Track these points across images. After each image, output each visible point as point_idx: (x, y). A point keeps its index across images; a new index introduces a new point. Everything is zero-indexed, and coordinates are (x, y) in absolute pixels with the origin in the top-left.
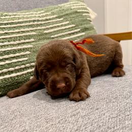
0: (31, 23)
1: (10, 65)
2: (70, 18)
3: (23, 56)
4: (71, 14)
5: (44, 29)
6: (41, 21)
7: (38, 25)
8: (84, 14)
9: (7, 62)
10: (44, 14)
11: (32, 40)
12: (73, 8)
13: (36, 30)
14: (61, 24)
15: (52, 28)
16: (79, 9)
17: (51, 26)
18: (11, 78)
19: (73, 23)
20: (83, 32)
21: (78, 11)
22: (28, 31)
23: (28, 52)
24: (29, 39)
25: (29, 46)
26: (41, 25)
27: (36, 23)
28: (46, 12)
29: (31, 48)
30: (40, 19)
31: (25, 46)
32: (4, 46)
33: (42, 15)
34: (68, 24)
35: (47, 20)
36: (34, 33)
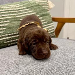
0: (9, 12)
2: (34, 8)
4: (35, 6)
5: (17, 15)
6: (16, 10)
7: (13, 13)
8: (43, 6)
10: (18, 6)
11: (8, 21)
12: (37, 2)
13: (11, 15)
14: (27, 12)
15: (22, 14)
16: (41, 3)
17: (21, 13)
19: (35, 12)
20: (41, 17)
21: (40, 4)
22: (6, 16)
23: (4, 28)
24: (6, 21)
26: (15, 13)
27: (12, 12)
28: (20, 5)
29: (7, 26)
30: (15, 9)
31: (3, 25)
33: (17, 6)
34: (32, 12)
35: (19, 10)
36: (10, 17)
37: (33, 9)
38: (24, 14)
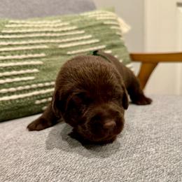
0: (43, 35)
1: (11, 85)
2: (95, 31)
3: (30, 74)
4: (95, 26)
5: (59, 43)
7: (51, 38)
8: (112, 28)
9: (8, 80)
10: (61, 24)
11: (43, 55)
13: (49, 43)
14: (81, 38)
16: (107, 20)
17: (68, 40)
18: (11, 100)
19: (97, 38)
20: (109, 49)
21: (105, 23)
22: (38, 44)
23: (35, 70)
24: (39, 53)
25: (38, 62)
26: (55, 37)
27: (49, 35)
28: (63, 21)
29: (40, 65)
30: (55, 30)
31: (32, 62)
32: (6, 60)
33: (58, 25)
35: (63, 31)
36: (45, 47)
37: (92, 32)
38: (73, 41)
